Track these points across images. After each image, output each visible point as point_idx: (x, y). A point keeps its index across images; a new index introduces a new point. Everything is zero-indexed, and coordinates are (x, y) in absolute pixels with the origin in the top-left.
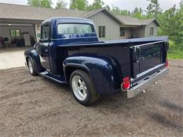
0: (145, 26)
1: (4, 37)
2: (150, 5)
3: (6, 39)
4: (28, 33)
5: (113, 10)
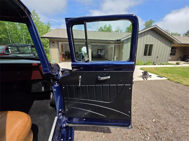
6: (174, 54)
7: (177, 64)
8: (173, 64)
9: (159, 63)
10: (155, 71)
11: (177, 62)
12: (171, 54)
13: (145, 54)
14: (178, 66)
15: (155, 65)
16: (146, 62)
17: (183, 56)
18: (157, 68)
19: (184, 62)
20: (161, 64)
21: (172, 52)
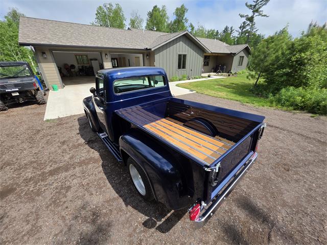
0: (235, 54)
1: (70, 64)
2: (244, 23)
3: (73, 66)
4: (96, 60)
5: (198, 29)
6: (208, 65)
7: (209, 77)
8: (205, 77)
9: (193, 77)
10: (189, 87)
11: (208, 74)
12: (205, 65)
13: (179, 67)
14: (209, 78)
15: (190, 79)
16: (181, 77)
17: (215, 67)
18: (191, 83)
19: (215, 74)
20: (195, 78)
21: (205, 63)
